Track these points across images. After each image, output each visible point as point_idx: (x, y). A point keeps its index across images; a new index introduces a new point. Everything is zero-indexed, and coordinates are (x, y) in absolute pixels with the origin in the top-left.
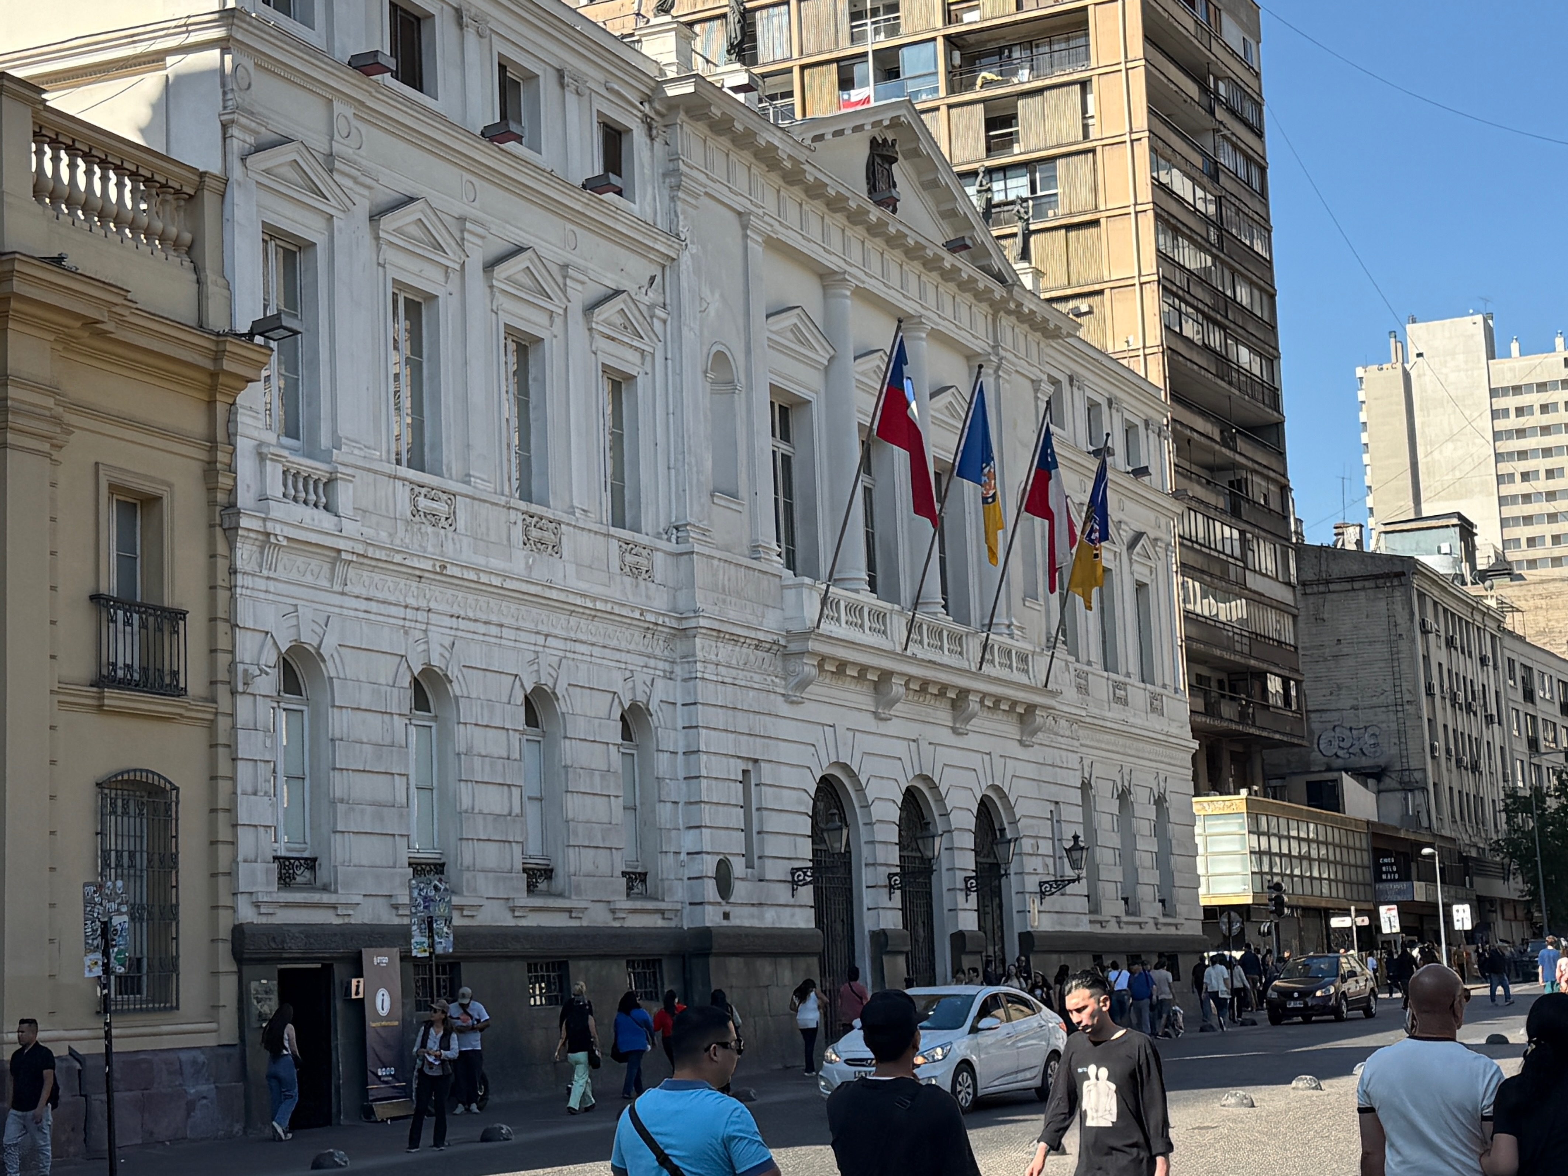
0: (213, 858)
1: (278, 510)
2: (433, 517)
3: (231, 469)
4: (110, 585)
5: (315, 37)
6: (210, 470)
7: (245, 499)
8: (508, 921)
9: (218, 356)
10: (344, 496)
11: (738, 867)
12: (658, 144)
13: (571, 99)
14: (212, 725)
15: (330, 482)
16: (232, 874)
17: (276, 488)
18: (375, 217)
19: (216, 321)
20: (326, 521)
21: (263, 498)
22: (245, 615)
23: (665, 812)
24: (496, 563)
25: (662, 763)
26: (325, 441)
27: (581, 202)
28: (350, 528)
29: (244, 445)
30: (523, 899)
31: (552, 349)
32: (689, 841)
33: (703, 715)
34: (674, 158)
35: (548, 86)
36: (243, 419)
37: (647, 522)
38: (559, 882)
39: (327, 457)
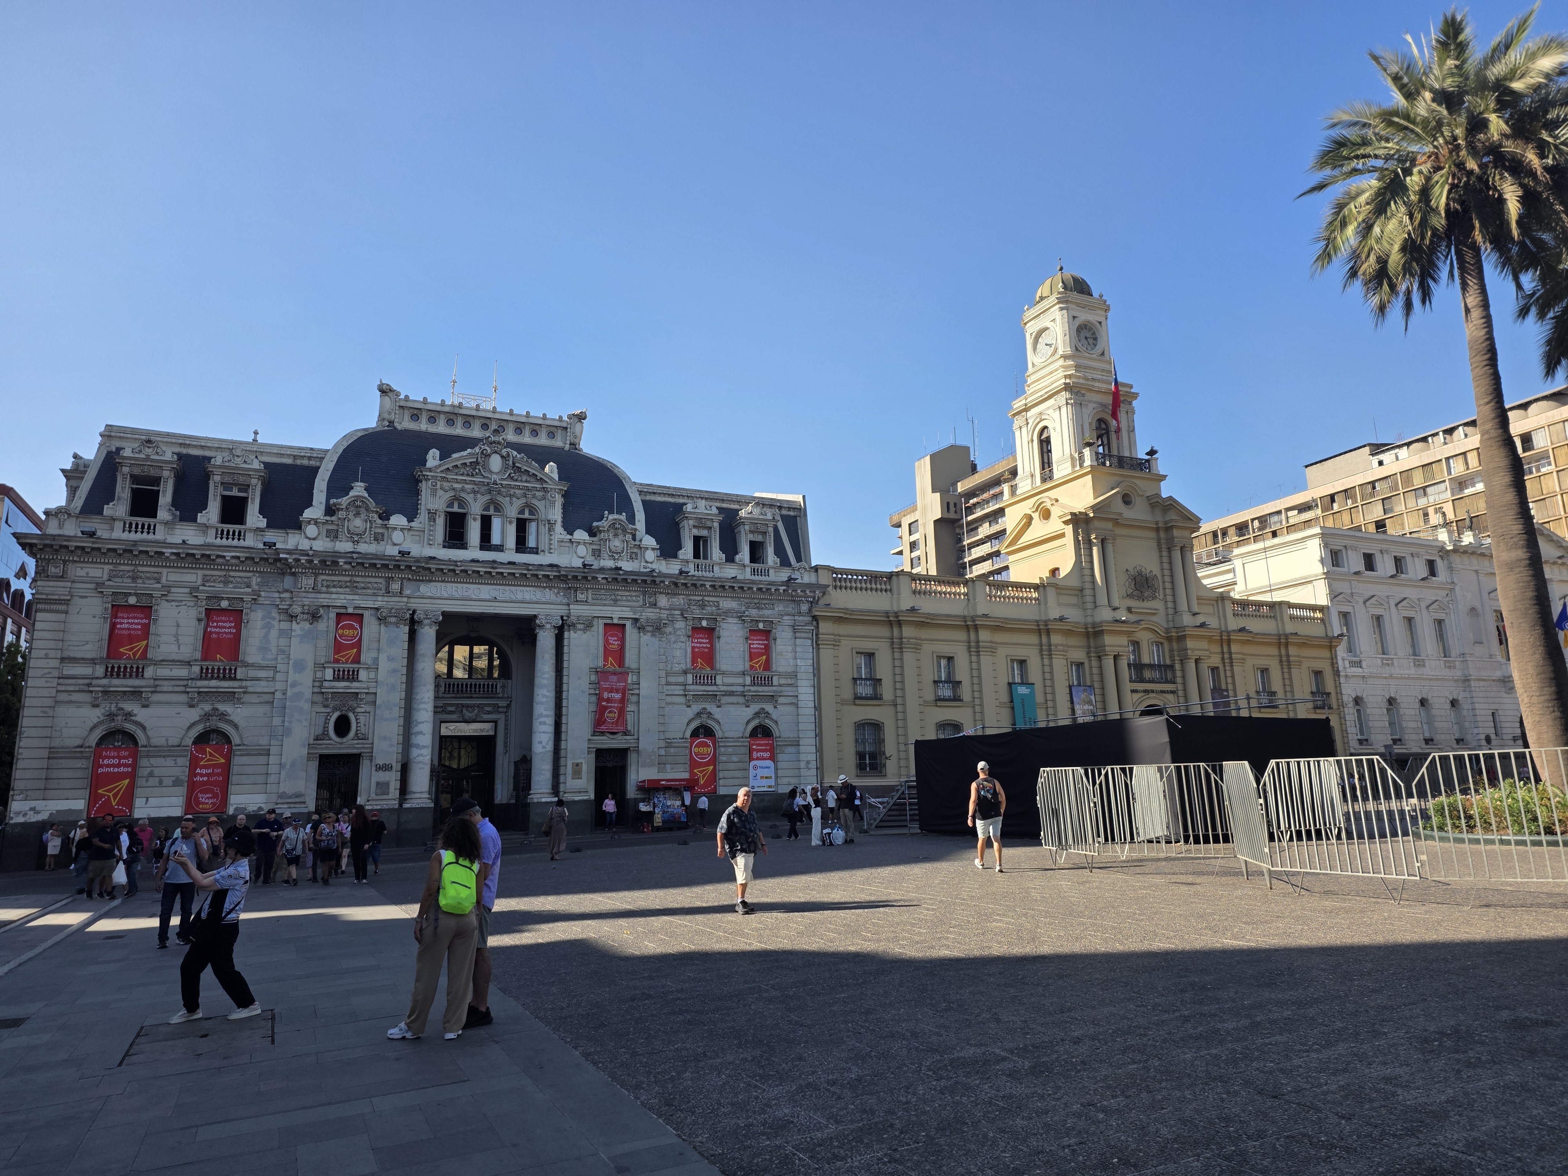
0: (1343, 740)
1: (1348, 670)
2: (1388, 665)
3: (1337, 663)
4: (1314, 690)
5: (1345, 570)
6: (1332, 664)
7: (1341, 669)
8: (1421, 751)
9: (1331, 642)
10: (1364, 664)
11: (1493, 737)
12: (1445, 561)
13: (1416, 559)
14: (1339, 714)
15: (1360, 661)
16: (1348, 743)
17: (1347, 665)
18: (1365, 602)
19: (1330, 634)
20: (1360, 670)
21: (1345, 668)
22: (1344, 692)
23: (1467, 725)
24: (1407, 672)
25: (1465, 712)
26: (1358, 653)
27: (1422, 583)
28: (1366, 671)
29: (1339, 658)
30: (1424, 746)
31: (1418, 619)
32: (1476, 731)
33: (1475, 700)
34: (1450, 563)
35: (1409, 559)
36: (1339, 653)
37: (1453, 654)
38: (1435, 742)
39: (1359, 656)
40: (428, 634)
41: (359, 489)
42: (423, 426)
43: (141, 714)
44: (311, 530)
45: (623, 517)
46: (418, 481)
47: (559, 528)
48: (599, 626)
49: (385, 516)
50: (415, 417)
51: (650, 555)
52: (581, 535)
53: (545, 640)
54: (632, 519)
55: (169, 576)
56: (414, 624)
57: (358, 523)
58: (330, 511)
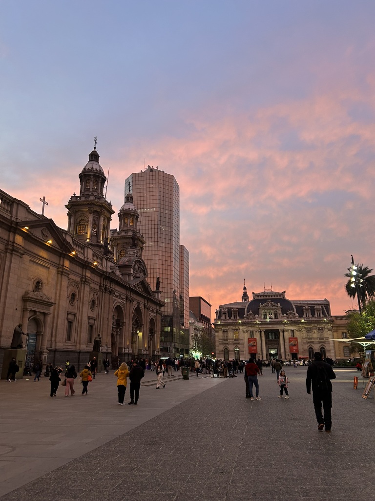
40: (263, 334)
41: (251, 312)
42: (259, 298)
43: (228, 346)
44: (245, 319)
45: (292, 311)
46: (259, 309)
47: (281, 314)
48: (290, 331)
49: (255, 315)
50: (258, 297)
51: (297, 317)
52: (285, 315)
53: (281, 333)
54: (294, 311)
55: (229, 327)
56: (261, 332)
57: (251, 317)
58: (247, 315)
